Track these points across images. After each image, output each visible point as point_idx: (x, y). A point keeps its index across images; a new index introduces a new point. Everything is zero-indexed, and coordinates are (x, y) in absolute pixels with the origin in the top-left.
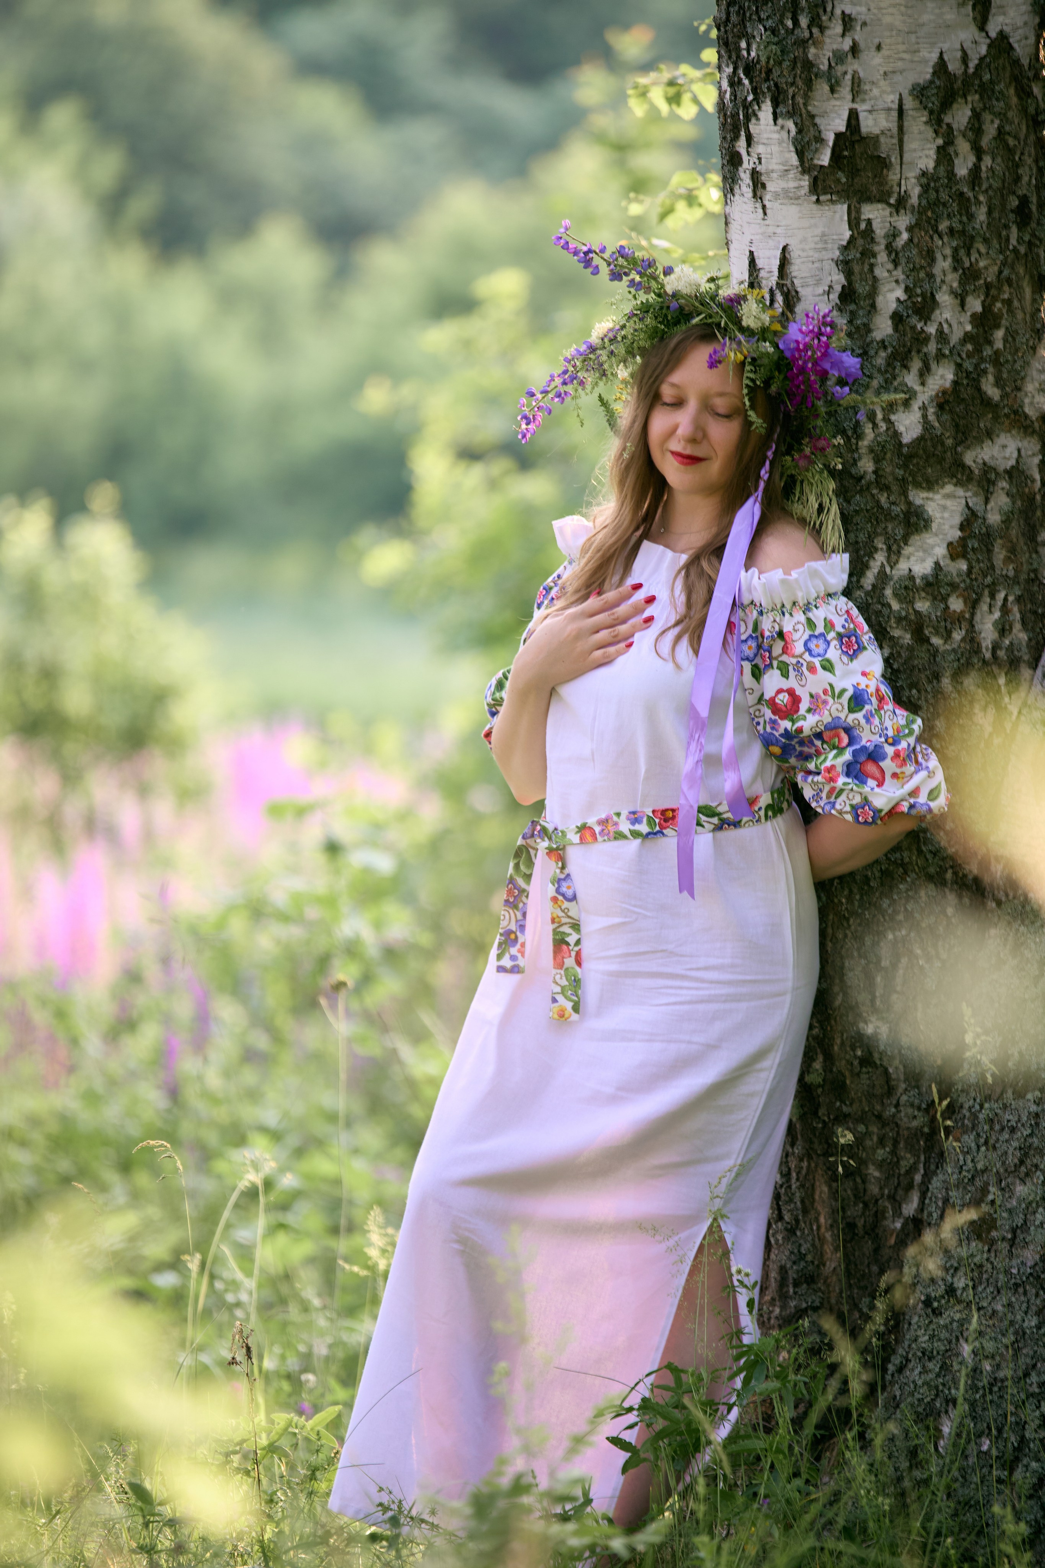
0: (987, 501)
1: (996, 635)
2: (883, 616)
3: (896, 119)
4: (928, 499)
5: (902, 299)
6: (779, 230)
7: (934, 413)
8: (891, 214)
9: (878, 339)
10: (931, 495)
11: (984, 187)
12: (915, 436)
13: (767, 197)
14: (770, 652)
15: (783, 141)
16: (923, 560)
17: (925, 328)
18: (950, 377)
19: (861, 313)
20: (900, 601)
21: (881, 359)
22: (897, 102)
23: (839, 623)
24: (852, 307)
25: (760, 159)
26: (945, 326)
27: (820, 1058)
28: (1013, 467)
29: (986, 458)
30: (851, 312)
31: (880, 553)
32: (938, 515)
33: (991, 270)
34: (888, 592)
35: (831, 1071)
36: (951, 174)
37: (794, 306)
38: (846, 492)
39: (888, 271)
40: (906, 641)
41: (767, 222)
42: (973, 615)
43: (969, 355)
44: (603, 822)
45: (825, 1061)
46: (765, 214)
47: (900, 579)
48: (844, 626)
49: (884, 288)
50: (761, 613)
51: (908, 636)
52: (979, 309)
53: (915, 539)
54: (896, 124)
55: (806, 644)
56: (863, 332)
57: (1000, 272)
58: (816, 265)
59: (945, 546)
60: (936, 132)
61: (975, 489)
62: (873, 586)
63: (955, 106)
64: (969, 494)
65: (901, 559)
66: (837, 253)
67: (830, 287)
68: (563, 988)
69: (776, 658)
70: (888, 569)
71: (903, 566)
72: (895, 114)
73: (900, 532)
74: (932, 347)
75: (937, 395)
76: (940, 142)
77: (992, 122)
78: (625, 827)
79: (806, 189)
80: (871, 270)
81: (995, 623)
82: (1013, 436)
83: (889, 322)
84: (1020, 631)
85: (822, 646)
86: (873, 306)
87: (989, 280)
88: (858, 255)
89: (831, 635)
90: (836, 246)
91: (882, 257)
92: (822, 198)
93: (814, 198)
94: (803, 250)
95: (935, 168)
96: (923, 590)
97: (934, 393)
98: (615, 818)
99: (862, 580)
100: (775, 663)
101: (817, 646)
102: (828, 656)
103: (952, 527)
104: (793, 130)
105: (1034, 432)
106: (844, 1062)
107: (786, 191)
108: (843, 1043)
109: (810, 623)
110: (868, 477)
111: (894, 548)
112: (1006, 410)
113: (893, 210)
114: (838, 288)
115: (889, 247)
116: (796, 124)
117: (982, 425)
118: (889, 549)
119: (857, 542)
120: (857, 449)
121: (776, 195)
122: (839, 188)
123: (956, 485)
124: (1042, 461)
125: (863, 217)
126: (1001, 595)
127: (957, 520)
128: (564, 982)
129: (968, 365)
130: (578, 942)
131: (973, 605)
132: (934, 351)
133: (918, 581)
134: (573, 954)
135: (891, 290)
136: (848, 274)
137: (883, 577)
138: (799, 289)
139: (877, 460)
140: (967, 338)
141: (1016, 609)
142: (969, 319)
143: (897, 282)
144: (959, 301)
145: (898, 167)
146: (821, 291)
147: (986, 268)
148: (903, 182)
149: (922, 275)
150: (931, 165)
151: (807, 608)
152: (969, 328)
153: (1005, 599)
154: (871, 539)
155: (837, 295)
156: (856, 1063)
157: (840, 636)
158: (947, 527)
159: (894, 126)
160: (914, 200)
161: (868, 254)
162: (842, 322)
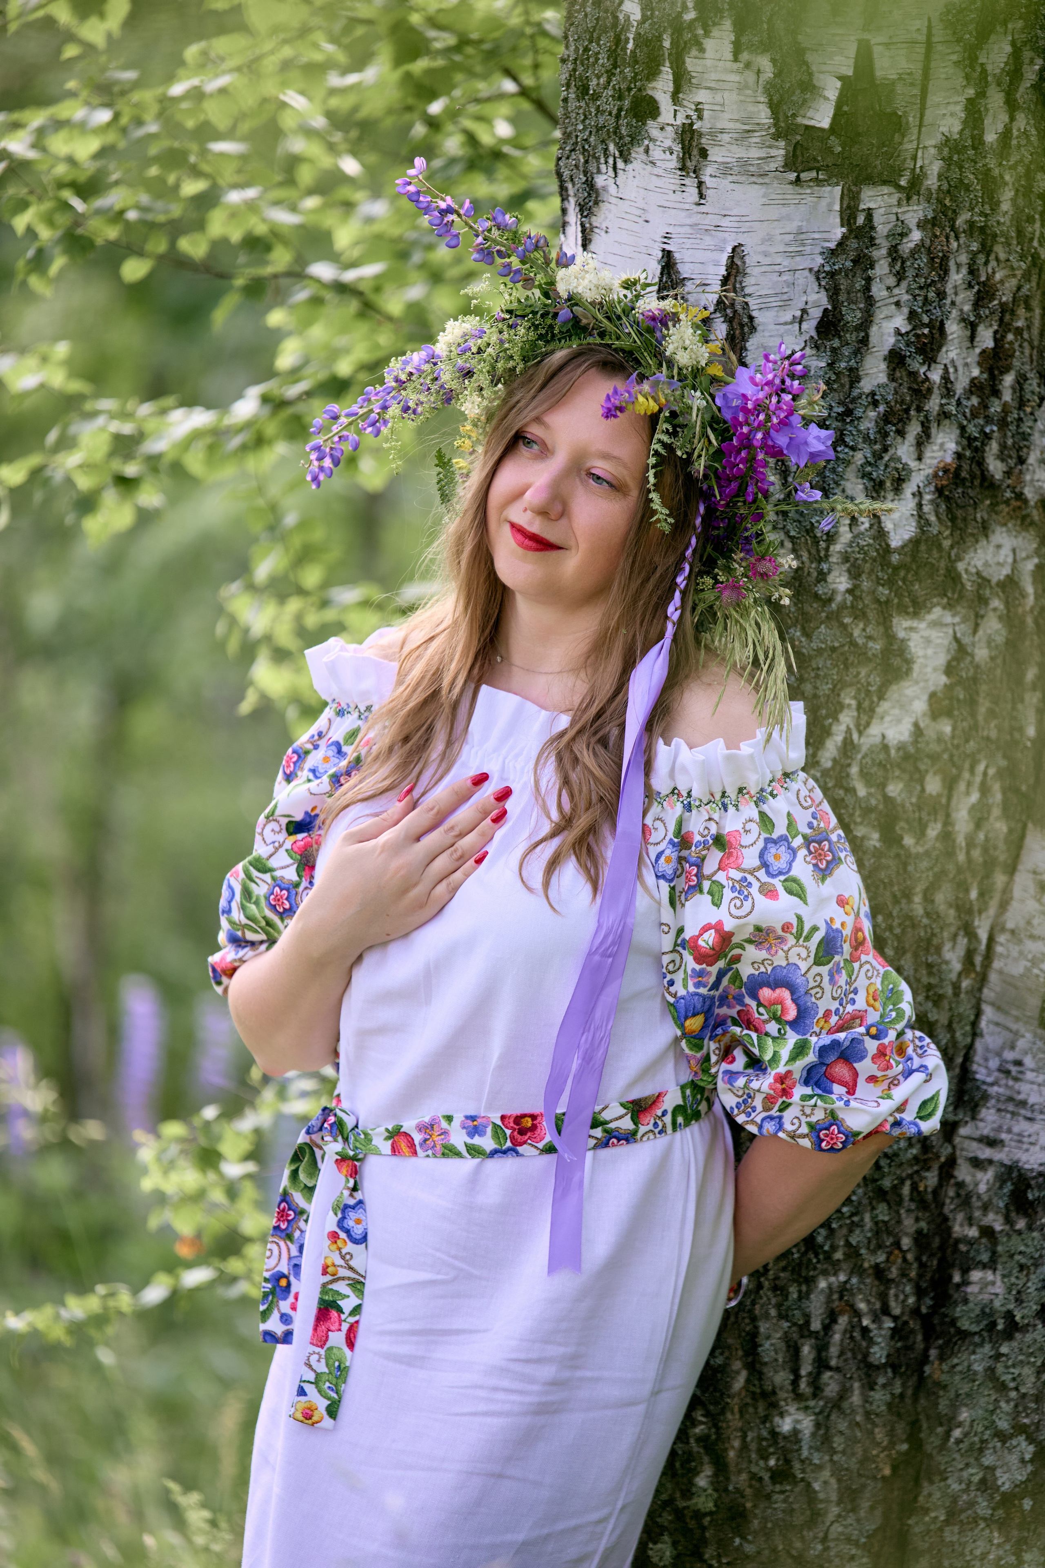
0: (975, 631)
1: (971, 826)
2: (846, 807)
3: (921, 57)
4: (911, 629)
5: (903, 331)
6: (725, 222)
7: (932, 501)
8: (899, 201)
9: (867, 390)
10: (915, 623)
11: (1013, 160)
12: (907, 537)
13: (708, 173)
14: (699, 867)
15: (747, 87)
16: (899, 721)
17: (929, 374)
18: (952, 446)
19: (846, 351)
20: (868, 783)
21: (869, 420)
22: (925, 31)
23: (803, 819)
24: (836, 343)
25: (699, 111)
26: (951, 370)
27: (708, 1471)
28: (1008, 576)
29: (979, 564)
30: (834, 350)
31: (846, 712)
32: (921, 653)
33: (1007, 285)
34: (854, 770)
35: (726, 1490)
36: (978, 142)
37: (744, 339)
38: (808, 621)
39: (888, 288)
40: (872, 843)
41: (702, 209)
42: (949, 798)
43: (974, 415)
44: (427, 1128)
45: (716, 1475)
46: (701, 196)
47: (871, 750)
48: (810, 825)
49: (880, 314)
50: (688, 808)
51: (876, 836)
52: (990, 344)
53: (894, 691)
54: (920, 65)
55: (761, 855)
56: (845, 380)
57: (1019, 288)
58: (785, 277)
59: (925, 697)
60: (967, 77)
61: (964, 611)
62: (834, 760)
63: (993, 38)
64: (957, 619)
65: (874, 721)
66: (820, 260)
67: (804, 311)
68: (318, 1375)
69: (709, 878)
70: (855, 736)
71: (875, 730)
72: (921, 50)
73: (876, 680)
74: (934, 404)
75: (935, 475)
76: (971, 92)
77: (1032, 62)
78: (458, 1138)
79: (779, 162)
80: (867, 288)
81: (972, 809)
82: (1009, 531)
83: (883, 366)
84: (997, 819)
85: (785, 857)
86: (865, 341)
87: (1004, 299)
88: (849, 264)
89: (798, 841)
90: (818, 250)
91: (882, 268)
92: (804, 176)
93: (793, 176)
94: (766, 254)
95: (961, 133)
96: (899, 766)
97: (930, 471)
98: (444, 1124)
99: (820, 753)
100: (706, 885)
101: (779, 858)
102: (794, 873)
103: (935, 670)
104: (768, 72)
105: (1032, 523)
106: (744, 1476)
107: (744, 163)
108: (745, 1446)
109: (765, 821)
110: (839, 598)
111: (866, 704)
112: (1008, 494)
113: (903, 196)
114: (816, 314)
115: (894, 253)
116: (773, 61)
117: (978, 516)
118: (859, 707)
119: (815, 696)
120: (827, 556)
121: (726, 170)
122: (830, 161)
123: (944, 608)
124: (1038, 567)
125: (862, 206)
126: (981, 768)
127: (942, 659)
128: (322, 1368)
129: (972, 430)
130: (357, 1310)
131: (950, 784)
132: (937, 408)
133: (893, 752)
134: (345, 1327)
135: (889, 317)
136: (834, 293)
137: (848, 747)
138: (754, 314)
139: (855, 573)
140: (975, 387)
141: (996, 787)
142: (977, 359)
143: (898, 304)
144: (968, 333)
145: (915, 131)
146: (788, 317)
147: (1002, 282)
148: (920, 154)
149: (931, 295)
150: (957, 127)
151: (760, 800)
152: (976, 372)
153: (985, 774)
154: (836, 691)
155: (814, 323)
156: (766, 1476)
157: (808, 841)
158: (929, 670)
159: (917, 69)
160: (932, 182)
161: (863, 262)
162: (817, 363)
